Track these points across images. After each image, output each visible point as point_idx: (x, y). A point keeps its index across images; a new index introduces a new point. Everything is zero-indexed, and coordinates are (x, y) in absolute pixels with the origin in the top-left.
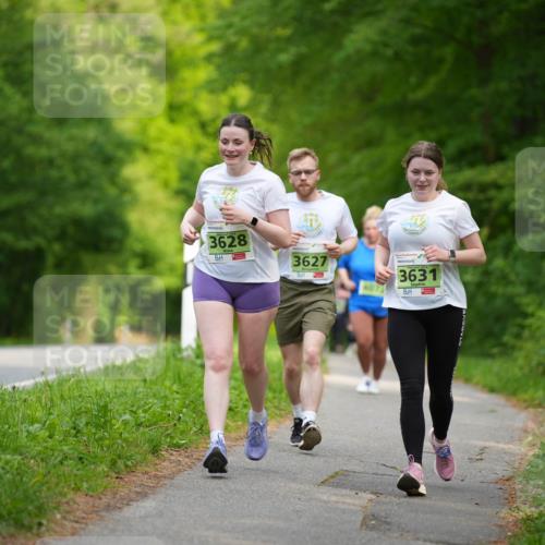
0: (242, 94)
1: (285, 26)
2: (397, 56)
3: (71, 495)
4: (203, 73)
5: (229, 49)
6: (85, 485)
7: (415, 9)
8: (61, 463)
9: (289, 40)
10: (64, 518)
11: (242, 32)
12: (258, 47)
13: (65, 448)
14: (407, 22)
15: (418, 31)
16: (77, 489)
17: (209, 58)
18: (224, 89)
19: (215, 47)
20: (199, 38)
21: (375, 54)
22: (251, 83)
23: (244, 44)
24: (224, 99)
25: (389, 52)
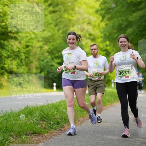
0: (108, 43)
1: (115, 30)
2: (137, 34)
3: (79, 117)
4: (100, 40)
5: (105, 35)
6: (82, 116)
7: (139, 25)
8: (77, 112)
9: (116, 33)
10: (78, 122)
11: (107, 32)
12: (110, 34)
13: (78, 109)
14: (138, 28)
15: (140, 29)
16: (80, 116)
17: (101, 37)
18: (104, 42)
19: (102, 35)
20: (99, 33)
21: (132, 34)
22: (109, 41)
23: (108, 34)
24: (104, 44)
25: (135, 34)
